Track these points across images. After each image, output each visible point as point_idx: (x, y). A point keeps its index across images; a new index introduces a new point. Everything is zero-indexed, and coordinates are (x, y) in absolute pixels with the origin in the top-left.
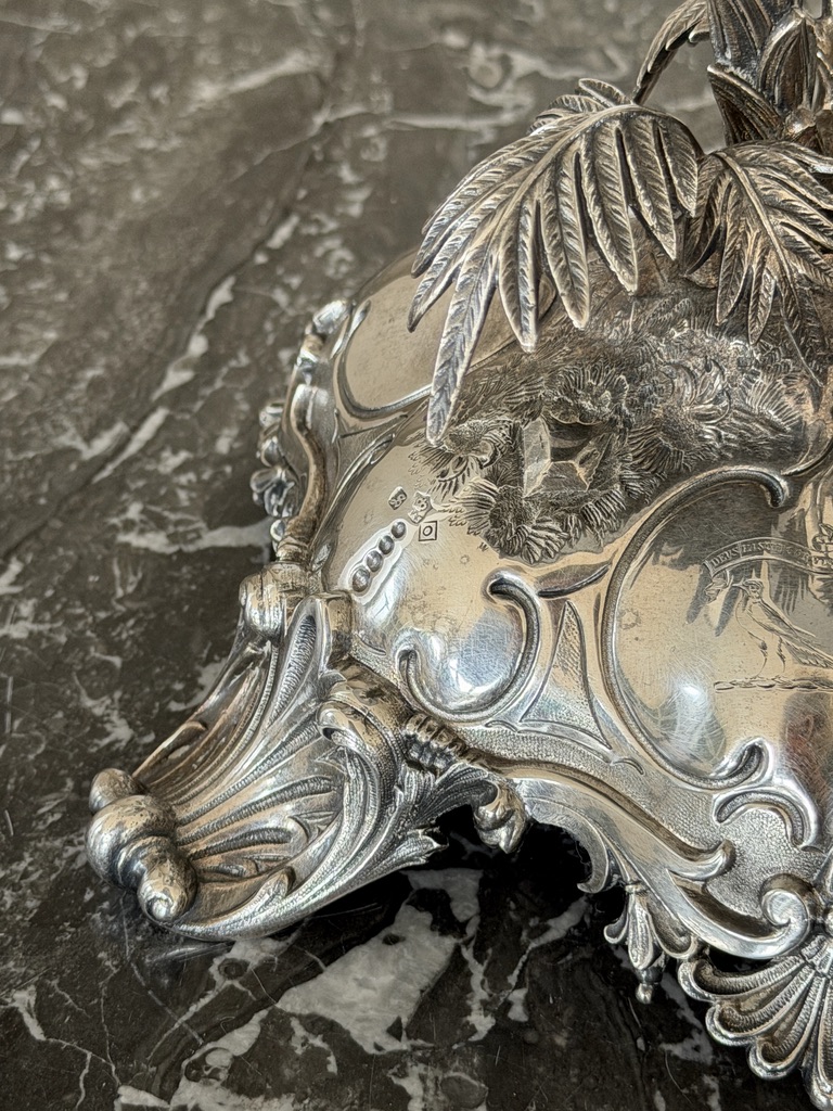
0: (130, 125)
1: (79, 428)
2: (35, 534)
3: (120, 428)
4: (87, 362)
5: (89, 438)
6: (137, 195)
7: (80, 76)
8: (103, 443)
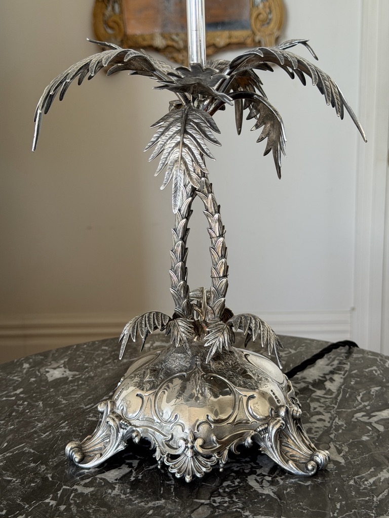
0: (109, 365)
1: (85, 404)
2: (72, 418)
3: (92, 404)
4: (89, 396)
5: (86, 406)
6: (107, 374)
7: (101, 359)
8: (88, 407)
